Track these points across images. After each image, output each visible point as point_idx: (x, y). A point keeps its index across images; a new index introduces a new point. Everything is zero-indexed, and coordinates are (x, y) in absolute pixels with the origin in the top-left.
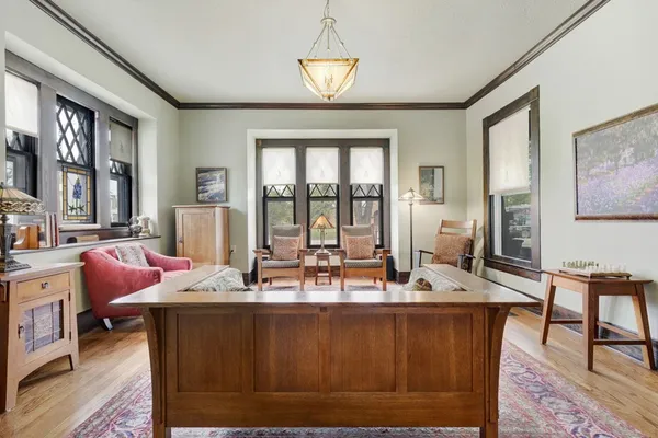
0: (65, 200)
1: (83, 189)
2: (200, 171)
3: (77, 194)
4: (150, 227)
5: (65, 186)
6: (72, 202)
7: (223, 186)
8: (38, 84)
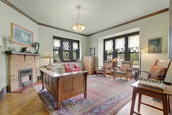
0: (65, 56)
1: (68, 54)
2: (90, 49)
3: (67, 55)
4: (80, 60)
5: (65, 54)
6: (66, 56)
7: (94, 52)
8: (60, 40)
